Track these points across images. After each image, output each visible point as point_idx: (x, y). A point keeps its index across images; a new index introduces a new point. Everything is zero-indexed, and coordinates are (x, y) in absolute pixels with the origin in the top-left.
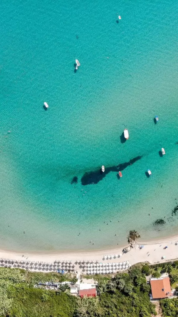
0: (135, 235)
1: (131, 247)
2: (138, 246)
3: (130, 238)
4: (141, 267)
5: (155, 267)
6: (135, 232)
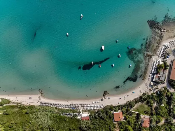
0: (107, 93)
1: (105, 98)
2: (108, 98)
3: (104, 94)
4: (109, 107)
5: (116, 107)
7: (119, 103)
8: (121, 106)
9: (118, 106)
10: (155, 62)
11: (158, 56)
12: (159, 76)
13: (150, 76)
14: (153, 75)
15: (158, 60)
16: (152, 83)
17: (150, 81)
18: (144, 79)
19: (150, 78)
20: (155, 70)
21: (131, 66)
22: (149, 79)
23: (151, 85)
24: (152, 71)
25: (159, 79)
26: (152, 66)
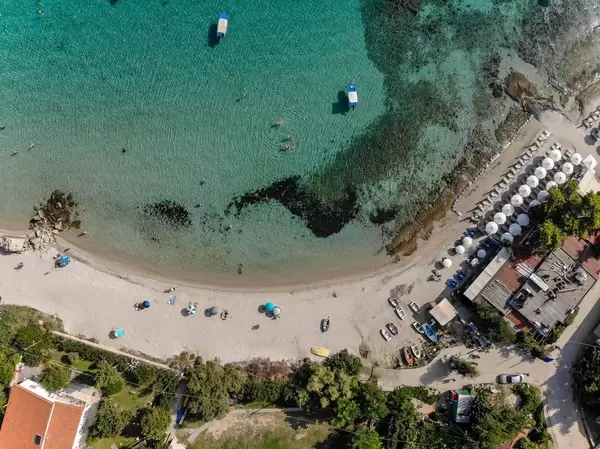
0: (67, 213)
1: (30, 242)
2: (54, 252)
3: (41, 213)
5: (70, 349)
6: (71, 204)
7: (112, 335)
8: (119, 362)
9: (85, 352)
10: (550, 163)
11: (585, 133)
12: (523, 280)
13: (461, 249)
14: (482, 253)
15: (578, 158)
16: (445, 312)
17: (440, 286)
18: (398, 249)
19: (448, 262)
20: (523, 219)
21: (353, 97)
22: (440, 265)
23: (429, 318)
24: (490, 217)
25: (517, 301)
26: (512, 179)
